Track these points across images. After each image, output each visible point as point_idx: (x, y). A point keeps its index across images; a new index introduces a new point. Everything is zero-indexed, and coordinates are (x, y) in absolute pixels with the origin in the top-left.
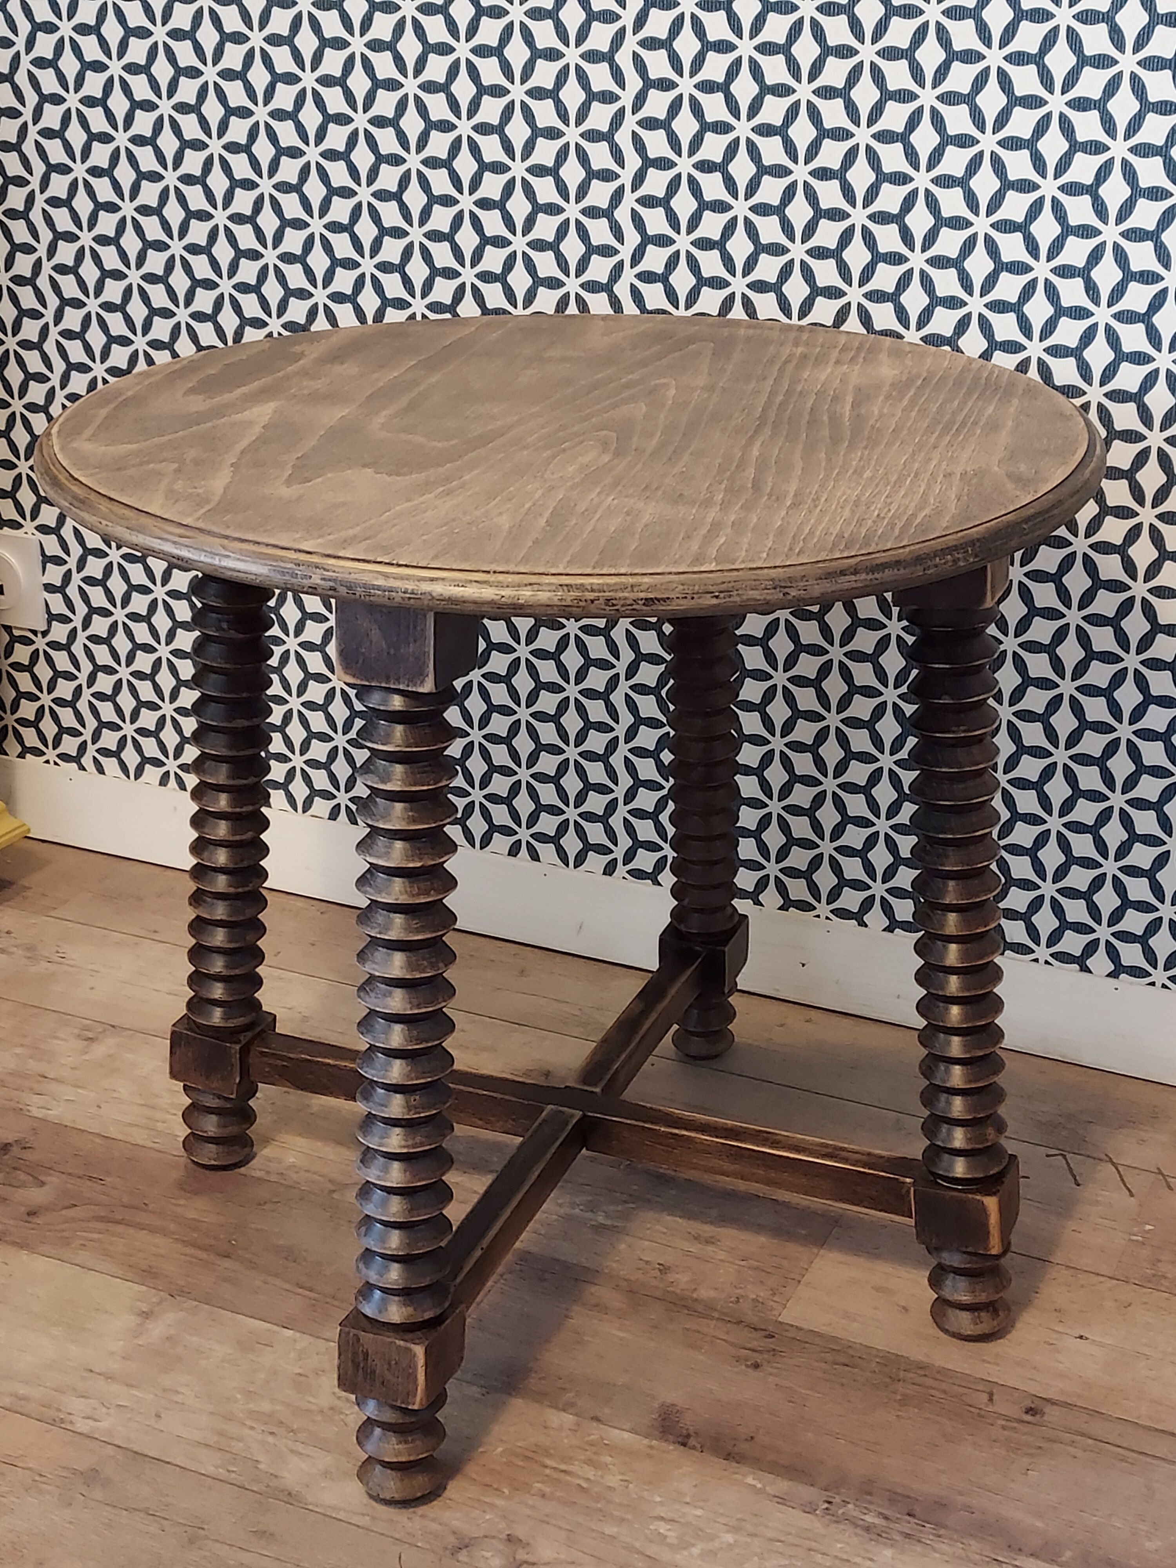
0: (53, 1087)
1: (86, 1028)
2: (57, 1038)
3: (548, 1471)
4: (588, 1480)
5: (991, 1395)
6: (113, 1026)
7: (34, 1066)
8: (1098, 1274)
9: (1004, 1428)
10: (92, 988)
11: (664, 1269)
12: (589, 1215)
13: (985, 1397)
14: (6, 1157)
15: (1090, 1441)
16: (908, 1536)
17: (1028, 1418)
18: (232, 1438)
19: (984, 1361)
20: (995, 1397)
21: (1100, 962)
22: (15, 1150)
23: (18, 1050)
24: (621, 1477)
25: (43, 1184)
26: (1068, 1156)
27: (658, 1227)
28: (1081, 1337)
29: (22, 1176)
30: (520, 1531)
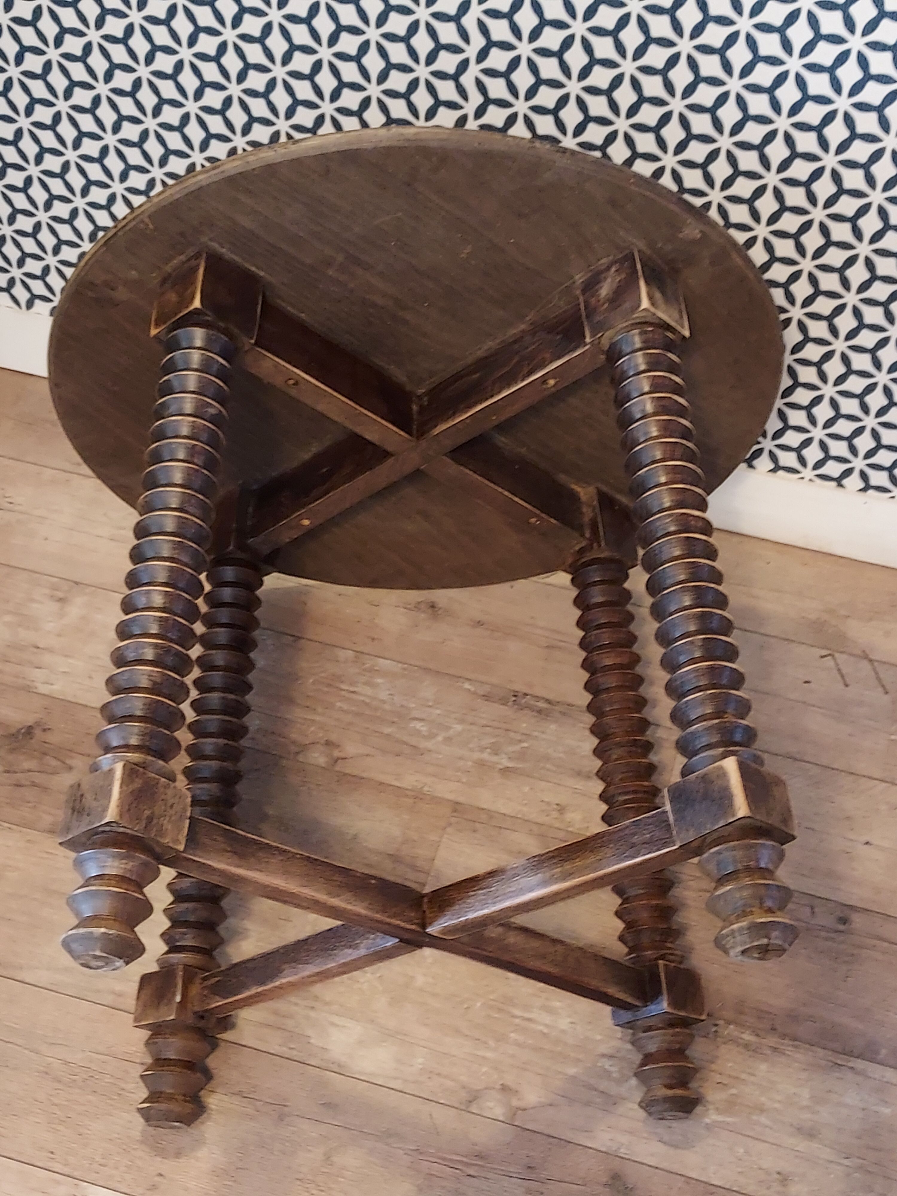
0: (47, 658)
1: (55, 588)
2: (32, 600)
3: (517, 1021)
4: (547, 1026)
5: (812, 908)
6: (77, 583)
7: (26, 635)
8: (870, 778)
9: (826, 939)
10: (46, 539)
11: (561, 809)
12: (495, 759)
13: (808, 910)
14: (33, 741)
15: (886, 944)
16: (775, 1049)
17: (841, 927)
18: (284, 1016)
19: (803, 875)
20: (816, 910)
21: (854, 482)
22: (38, 732)
23: (8, 618)
24: (569, 1020)
25: (70, 768)
26: (837, 655)
27: (548, 766)
28: (867, 843)
29: (54, 763)
30: (509, 1080)
